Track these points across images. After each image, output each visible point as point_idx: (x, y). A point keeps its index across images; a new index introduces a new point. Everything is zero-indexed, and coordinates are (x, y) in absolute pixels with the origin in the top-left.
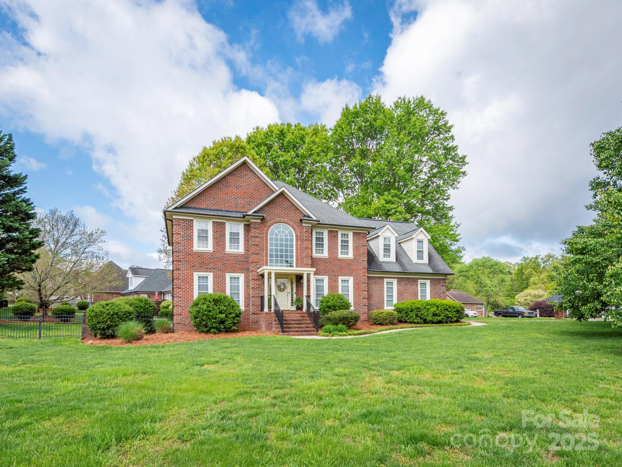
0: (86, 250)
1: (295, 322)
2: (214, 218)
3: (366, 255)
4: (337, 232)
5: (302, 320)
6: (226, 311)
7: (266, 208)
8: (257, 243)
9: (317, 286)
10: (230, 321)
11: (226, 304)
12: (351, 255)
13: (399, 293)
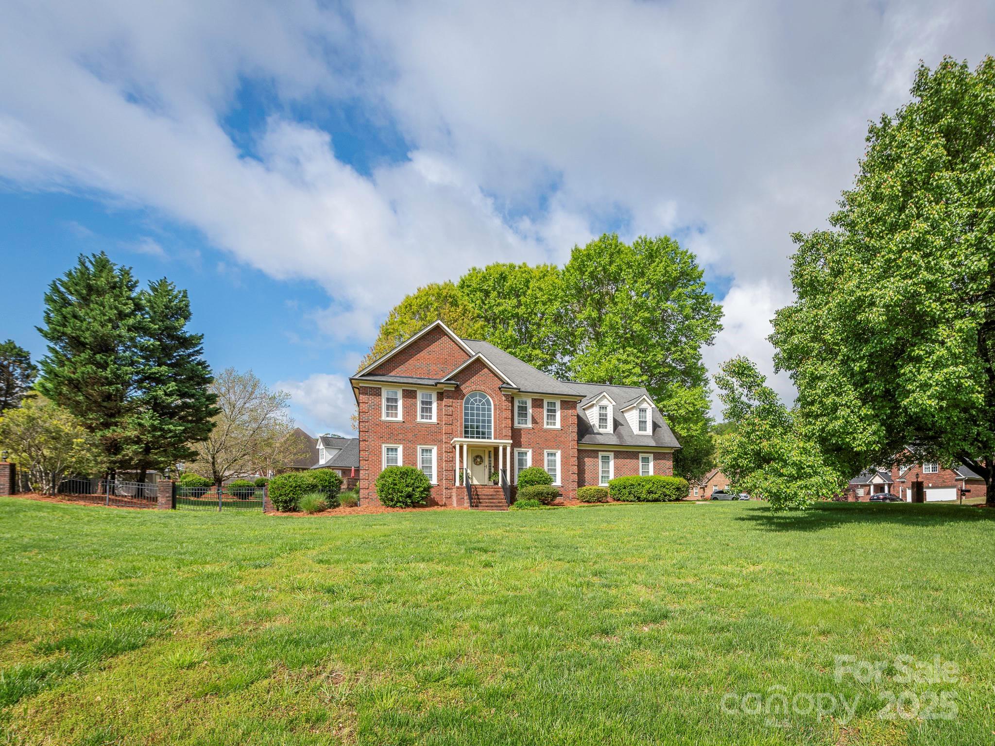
0: (267, 416)
1: (487, 497)
2: (404, 386)
3: (576, 426)
4: (542, 400)
5: (495, 495)
6: (413, 484)
7: (461, 376)
8: (451, 413)
9: (519, 460)
10: (417, 495)
11: (414, 477)
12: (558, 426)
13: (616, 468)
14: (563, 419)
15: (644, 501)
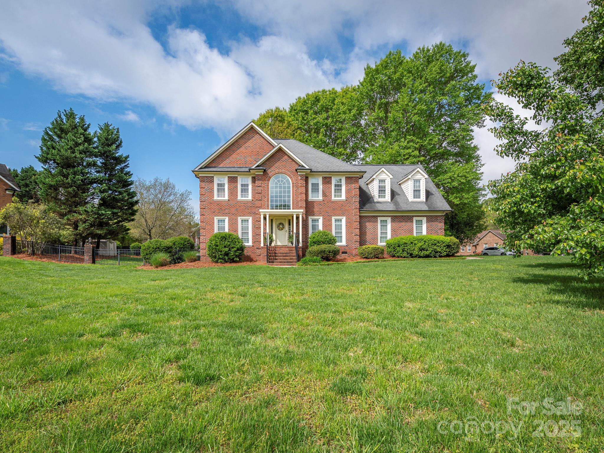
1: (282, 255)
2: (229, 174)
4: (331, 177)
5: (289, 253)
6: (229, 245)
7: (267, 163)
8: (260, 192)
9: (312, 225)
10: (232, 253)
11: (230, 240)
12: (343, 197)
13: (393, 230)
14: (347, 192)
15: (416, 257)
